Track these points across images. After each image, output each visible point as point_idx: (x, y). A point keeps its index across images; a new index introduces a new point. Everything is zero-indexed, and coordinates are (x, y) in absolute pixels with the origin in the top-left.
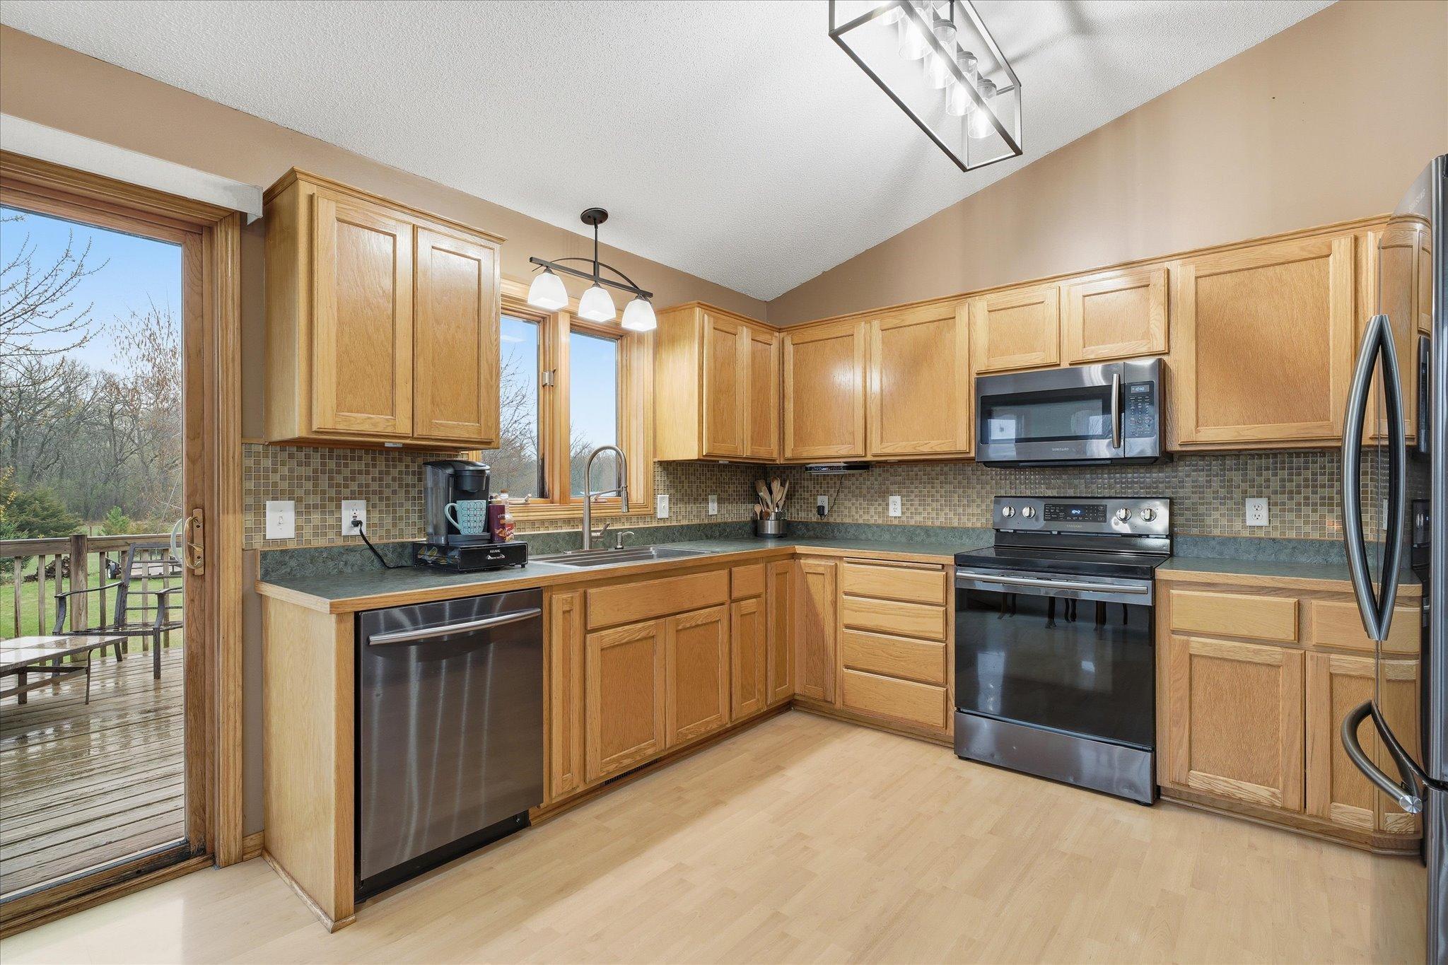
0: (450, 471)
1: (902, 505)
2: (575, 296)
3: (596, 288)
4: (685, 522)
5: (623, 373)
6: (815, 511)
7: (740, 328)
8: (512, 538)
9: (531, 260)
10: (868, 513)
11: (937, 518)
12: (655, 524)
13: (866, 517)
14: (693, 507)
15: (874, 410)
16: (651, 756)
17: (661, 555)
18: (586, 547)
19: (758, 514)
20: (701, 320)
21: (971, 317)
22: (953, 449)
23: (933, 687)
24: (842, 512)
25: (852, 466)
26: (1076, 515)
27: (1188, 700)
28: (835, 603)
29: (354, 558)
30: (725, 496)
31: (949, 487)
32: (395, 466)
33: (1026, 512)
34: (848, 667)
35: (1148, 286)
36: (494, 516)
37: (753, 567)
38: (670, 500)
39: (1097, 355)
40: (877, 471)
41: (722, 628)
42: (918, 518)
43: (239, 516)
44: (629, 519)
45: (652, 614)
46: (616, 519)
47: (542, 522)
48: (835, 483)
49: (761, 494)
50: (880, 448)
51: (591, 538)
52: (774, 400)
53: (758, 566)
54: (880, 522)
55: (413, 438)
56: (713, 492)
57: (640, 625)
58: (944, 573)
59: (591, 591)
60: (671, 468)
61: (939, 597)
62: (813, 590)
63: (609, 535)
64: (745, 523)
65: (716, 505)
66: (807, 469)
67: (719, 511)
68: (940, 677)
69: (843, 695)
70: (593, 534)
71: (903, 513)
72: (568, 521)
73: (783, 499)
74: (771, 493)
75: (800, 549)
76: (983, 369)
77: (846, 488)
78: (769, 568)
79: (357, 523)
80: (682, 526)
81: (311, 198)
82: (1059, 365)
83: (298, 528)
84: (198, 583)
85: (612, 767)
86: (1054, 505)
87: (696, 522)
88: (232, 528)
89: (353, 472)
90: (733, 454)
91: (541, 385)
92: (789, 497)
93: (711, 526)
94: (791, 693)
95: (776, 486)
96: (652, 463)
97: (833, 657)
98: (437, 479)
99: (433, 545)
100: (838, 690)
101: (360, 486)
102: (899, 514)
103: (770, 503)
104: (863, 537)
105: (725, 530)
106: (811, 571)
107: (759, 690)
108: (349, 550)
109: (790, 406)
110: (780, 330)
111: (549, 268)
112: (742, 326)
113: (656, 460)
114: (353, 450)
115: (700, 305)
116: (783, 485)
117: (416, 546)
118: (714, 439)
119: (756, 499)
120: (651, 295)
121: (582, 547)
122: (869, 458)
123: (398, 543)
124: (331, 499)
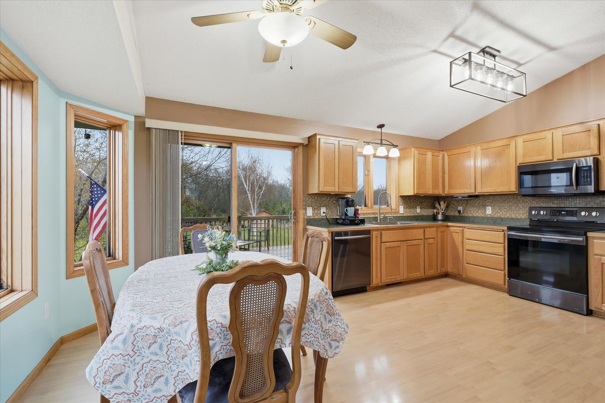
0: (346, 200)
1: (492, 210)
2: (376, 149)
3: (381, 147)
4: (409, 215)
5: (389, 168)
6: (457, 212)
7: (427, 152)
8: (361, 217)
9: (364, 142)
10: (478, 213)
11: (506, 215)
12: (399, 215)
13: (477, 214)
14: (412, 210)
15: (478, 176)
16: (399, 280)
17: (401, 224)
18: (379, 221)
19: (435, 212)
20: (414, 151)
21: (517, 144)
22: (509, 190)
23: (500, 271)
24: (468, 212)
25: (470, 196)
26: (564, 214)
27: (601, 279)
28: (463, 243)
29: (323, 221)
30: (422, 206)
31: (510, 204)
32: (332, 199)
33: (542, 212)
34: (467, 264)
35: (590, 130)
36: (356, 212)
37: (432, 229)
38: (404, 208)
39: (568, 156)
40: (481, 198)
41: (422, 246)
42: (498, 215)
43: (302, 211)
44: (391, 213)
45: (399, 240)
46: (387, 213)
47: (366, 214)
48: (465, 202)
49: (436, 206)
50: (480, 190)
51: (380, 218)
52: (441, 175)
53: (434, 229)
54: (483, 216)
55: (338, 192)
56: (419, 205)
57: (396, 243)
58: (504, 233)
59: (383, 232)
60: (404, 198)
61: (502, 241)
62: (455, 238)
63: (385, 217)
64: (430, 216)
65: (419, 209)
66: (453, 197)
67: (421, 212)
68: (502, 268)
69: (466, 273)
70: (381, 217)
71: (492, 213)
72: (373, 214)
73: (445, 208)
74: (440, 205)
75: (450, 224)
76: (521, 162)
77: (469, 204)
78: (438, 229)
79: (324, 213)
80: (408, 216)
81: (319, 139)
82: (553, 160)
83: (313, 213)
84: (295, 225)
85: (389, 281)
86: (554, 210)
87: (413, 215)
88: (301, 212)
89: (323, 200)
90: (425, 193)
91: (365, 175)
92: (447, 207)
93: (418, 216)
94: (447, 271)
95: (442, 203)
96: (398, 196)
97: (462, 260)
98: (342, 202)
99: (341, 219)
100: (464, 272)
101: (325, 204)
102: (490, 213)
103: (439, 209)
104: (476, 221)
105: (423, 218)
106: (454, 231)
107: (435, 268)
108: (323, 219)
109: (447, 176)
110: (443, 151)
111: (368, 143)
112: (428, 151)
113: (399, 195)
114: (323, 195)
115: (414, 147)
116: (444, 203)
117: (337, 219)
118: (419, 188)
119: (434, 207)
120: (398, 146)
121: (377, 221)
122: (477, 194)
123: (332, 218)
124: (319, 207)
